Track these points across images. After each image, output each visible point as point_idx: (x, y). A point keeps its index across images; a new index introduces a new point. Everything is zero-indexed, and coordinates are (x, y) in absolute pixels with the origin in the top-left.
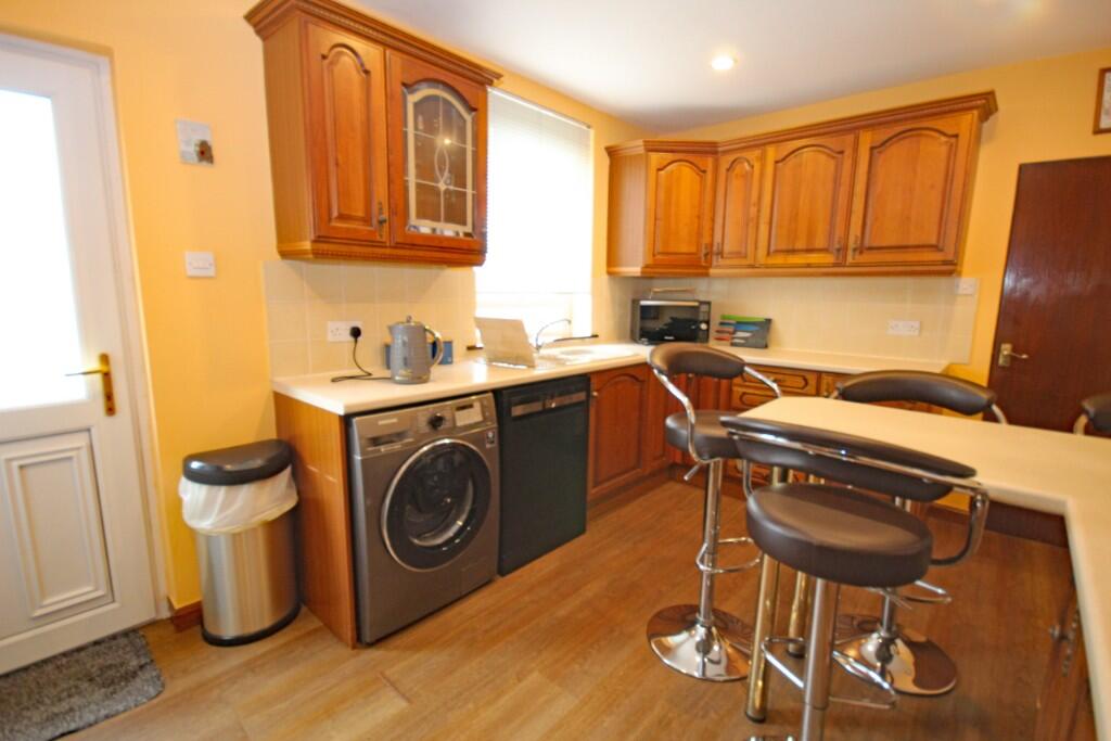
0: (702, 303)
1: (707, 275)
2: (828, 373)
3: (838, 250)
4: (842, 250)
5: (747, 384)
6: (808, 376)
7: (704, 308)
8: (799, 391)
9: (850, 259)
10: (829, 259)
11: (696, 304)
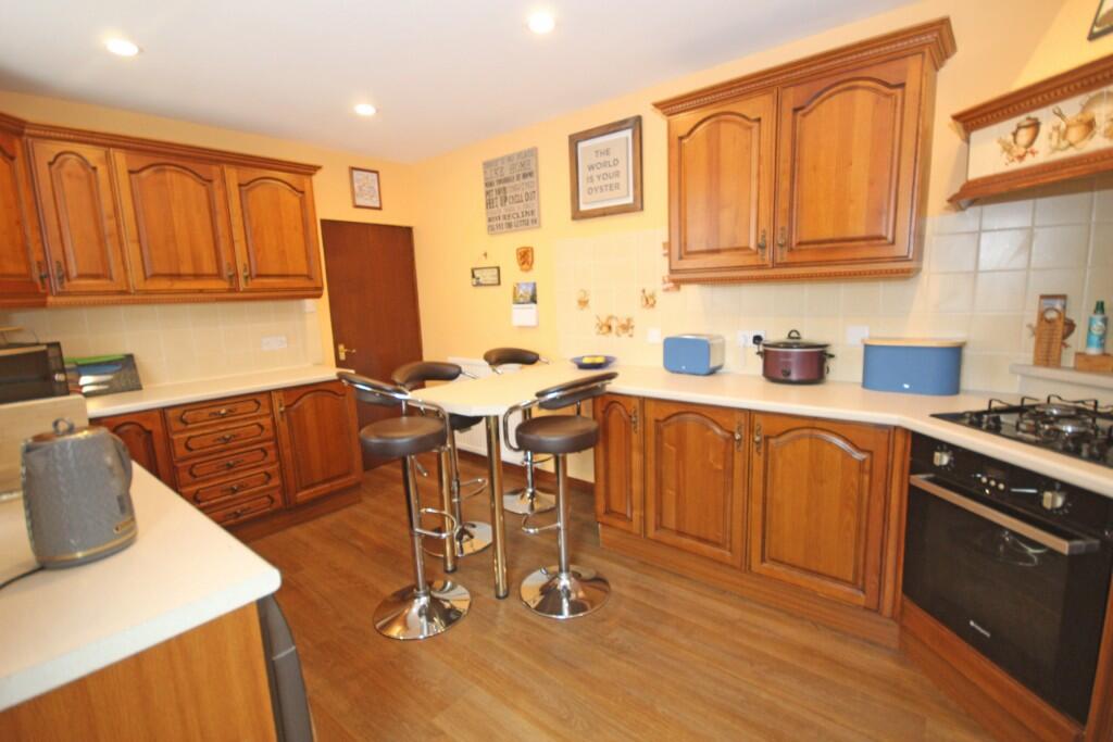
0: (50, 345)
1: (43, 305)
2: (277, 390)
3: (231, 277)
4: (234, 277)
5: (190, 426)
6: (259, 398)
7: (52, 352)
8: (255, 414)
9: (242, 285)
10: (224, 285)
11: (44, 348)
